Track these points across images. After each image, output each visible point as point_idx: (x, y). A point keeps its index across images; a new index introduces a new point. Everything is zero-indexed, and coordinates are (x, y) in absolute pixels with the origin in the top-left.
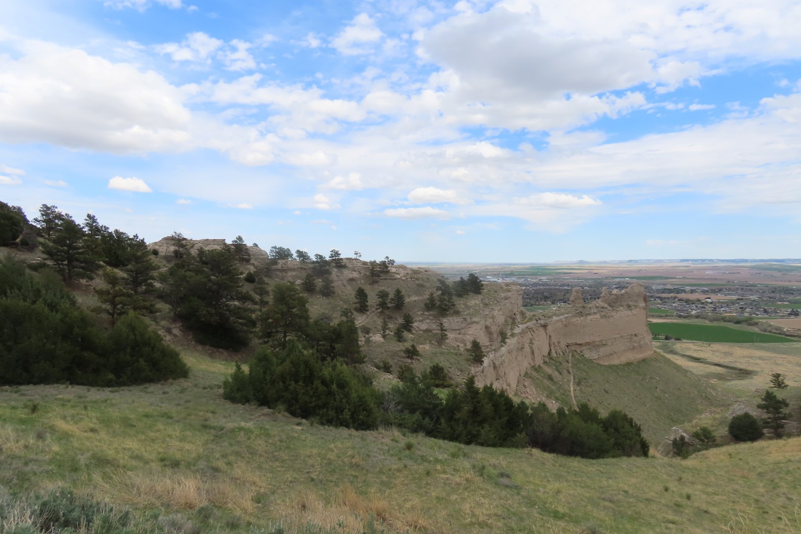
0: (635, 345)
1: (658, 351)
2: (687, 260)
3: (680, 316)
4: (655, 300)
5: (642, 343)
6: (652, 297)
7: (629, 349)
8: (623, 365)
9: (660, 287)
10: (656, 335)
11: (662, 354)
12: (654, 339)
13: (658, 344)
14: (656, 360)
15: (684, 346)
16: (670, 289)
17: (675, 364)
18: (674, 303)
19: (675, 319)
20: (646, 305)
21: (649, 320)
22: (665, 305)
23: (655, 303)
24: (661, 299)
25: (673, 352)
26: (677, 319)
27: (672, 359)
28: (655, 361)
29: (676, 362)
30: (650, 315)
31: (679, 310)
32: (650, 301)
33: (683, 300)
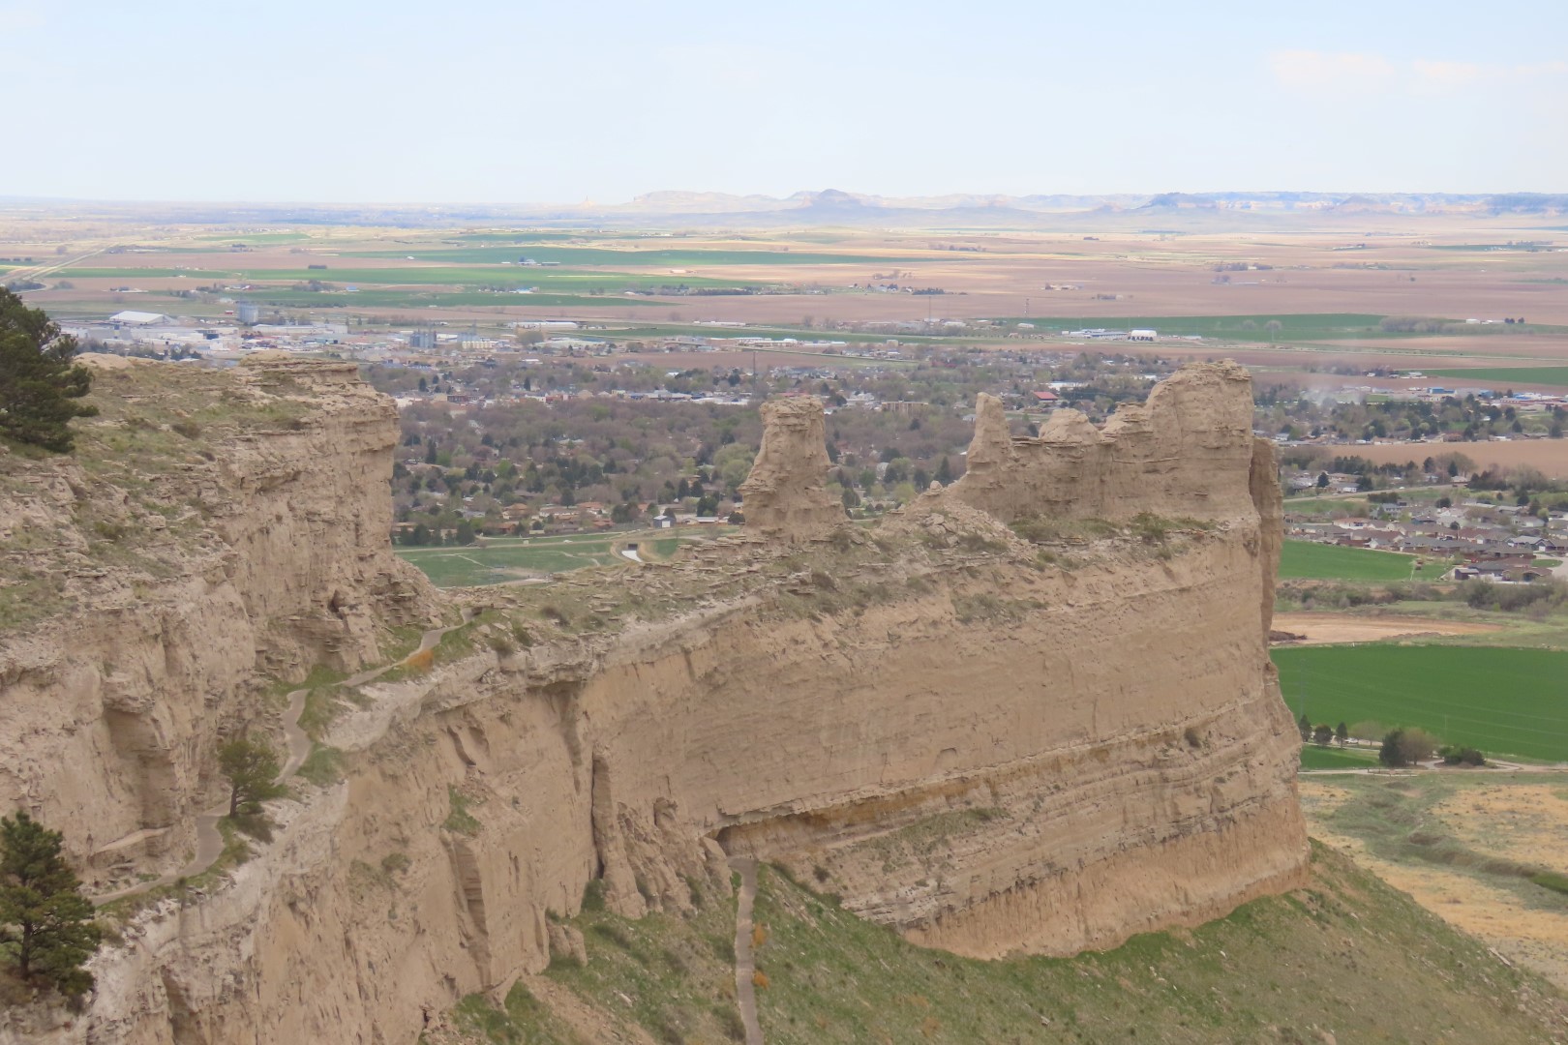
0: (1189, 806)
1: (1334, 842)
2: (1533, 204)
3: (1480, 598)
4: (1323, 481)
5: (1232, 790)
6: (1302, 463)
7: (1149, 841)
8: (1107, 958)
9: (1352, 394)
10: (1324, 734)
11: (1362, 862)
12: (1310, 759)
13: (1341, 794)
14: (1324, 911)
15: (1499, 800)
16: (1424, 409)
17: (1441, 930)
18: (1445, 503)
19: (1447, 615)
20: (1266, 523)
21: (1280, 624)
22: (1385, 518)
23: (1321, 508)
24: (1360, 472)
25: (1430, 850)
26: (1465, 620)
27: (1422, 900)
28: (1318, 918)
29: (1449, 915)
30: (1287, 594)
31: (1474, 556)
32: (1292, 491)
33: (1502, 486)
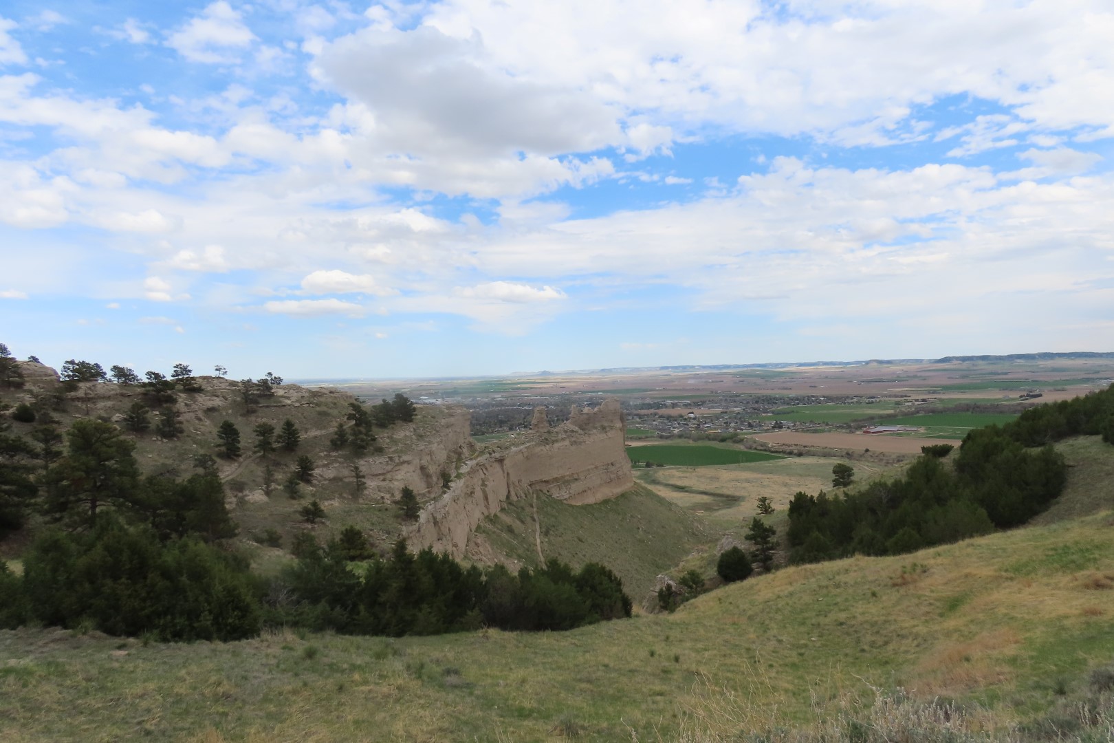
0: (612, 476)
1: (638, 481)
2: (667, 368)
3: (661, 437)
4: (633, 418)
5: (620, 473)
6: (629, 415)
7: (606, 482)
8: (600, 504)
9: (639, 402)
10: (635, 463)
11: (643, 485)
12: (633, 467)
13: (639, 473)
14: (637, 494)
15: (667, 473)
16: (649, 404)
17: (658, 496)
18: (654, 421)
19: (656, 441)
20: (623, 426)
21: (626, 443)
22: (644, 424)
23: (633, 423)
24: (640, 416)
25: (655, 482)
26: (659, 441)
27: (654, 491)
28: (636, 495)
29: (659, 493)
30: (628, 438)
31: (660, 430)
32: (628, 420)
33: (664, 417)
